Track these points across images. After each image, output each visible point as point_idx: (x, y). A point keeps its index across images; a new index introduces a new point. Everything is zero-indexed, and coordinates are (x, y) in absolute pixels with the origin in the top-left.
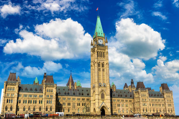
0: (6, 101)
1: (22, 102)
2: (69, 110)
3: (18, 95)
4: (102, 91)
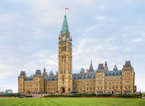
1: (26, 86)
2: (54, 90)
4: (63, 76)
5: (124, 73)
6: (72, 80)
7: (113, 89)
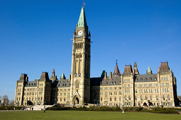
0: (17, 94)
1: (26, 94)
2: (65, 100)
3: (24, 89)
4: (77, 80)
5: (160, 78)
6: (89, 87)
7: (147, 100)
